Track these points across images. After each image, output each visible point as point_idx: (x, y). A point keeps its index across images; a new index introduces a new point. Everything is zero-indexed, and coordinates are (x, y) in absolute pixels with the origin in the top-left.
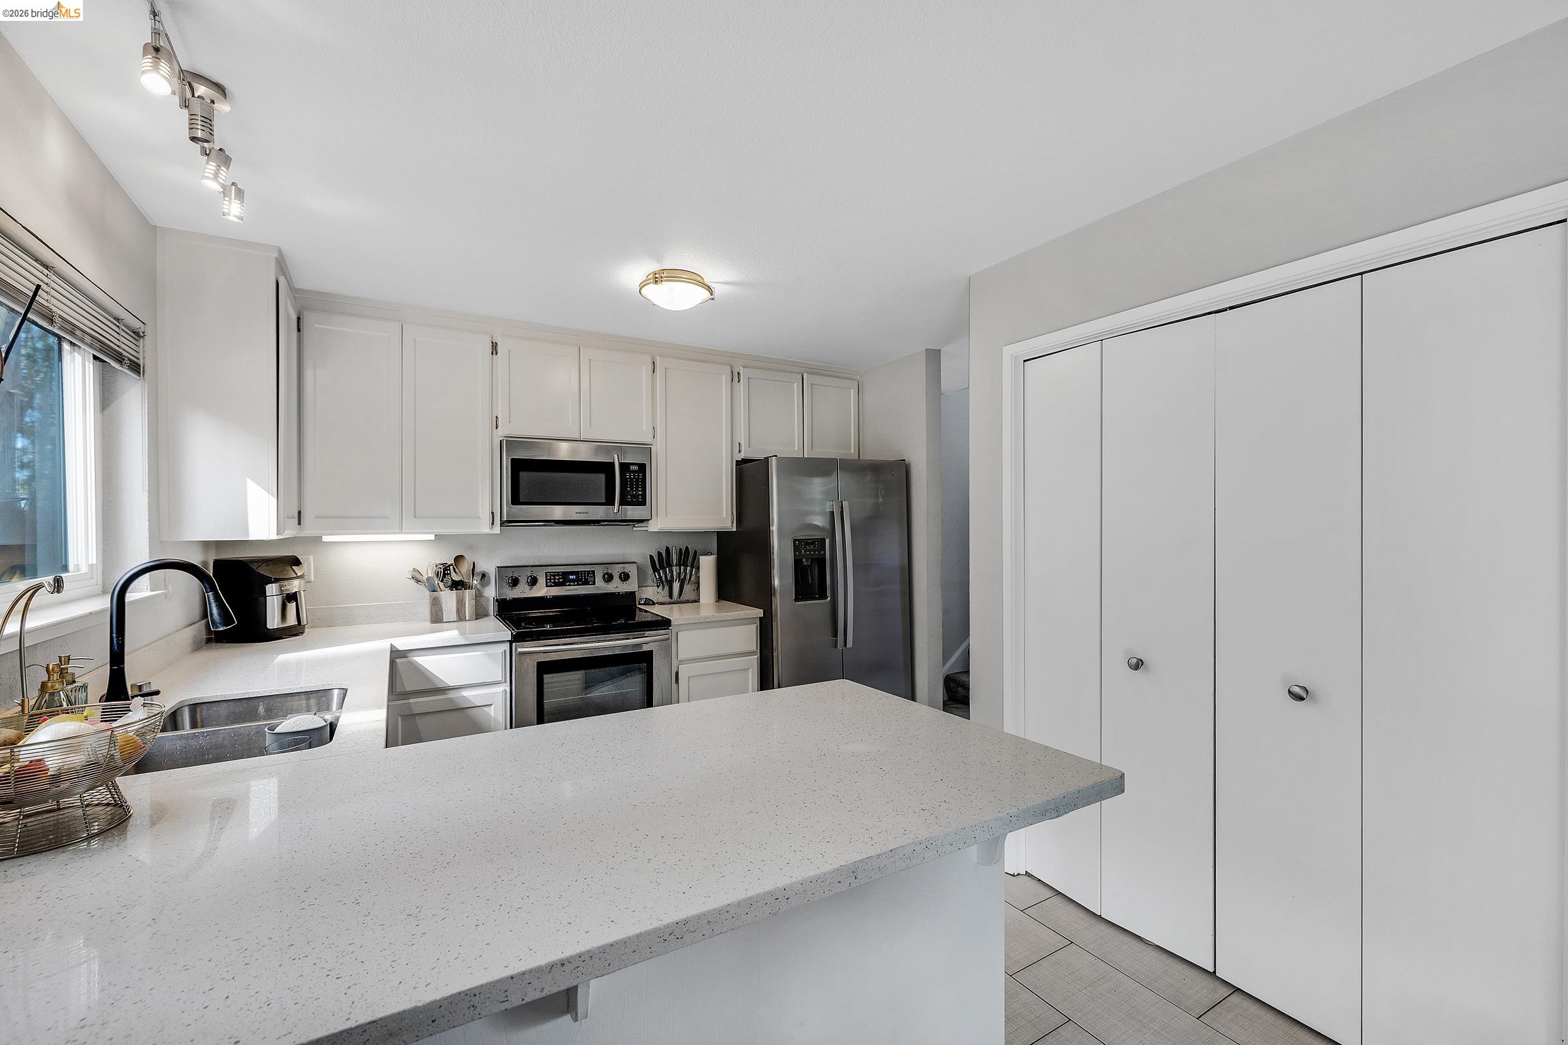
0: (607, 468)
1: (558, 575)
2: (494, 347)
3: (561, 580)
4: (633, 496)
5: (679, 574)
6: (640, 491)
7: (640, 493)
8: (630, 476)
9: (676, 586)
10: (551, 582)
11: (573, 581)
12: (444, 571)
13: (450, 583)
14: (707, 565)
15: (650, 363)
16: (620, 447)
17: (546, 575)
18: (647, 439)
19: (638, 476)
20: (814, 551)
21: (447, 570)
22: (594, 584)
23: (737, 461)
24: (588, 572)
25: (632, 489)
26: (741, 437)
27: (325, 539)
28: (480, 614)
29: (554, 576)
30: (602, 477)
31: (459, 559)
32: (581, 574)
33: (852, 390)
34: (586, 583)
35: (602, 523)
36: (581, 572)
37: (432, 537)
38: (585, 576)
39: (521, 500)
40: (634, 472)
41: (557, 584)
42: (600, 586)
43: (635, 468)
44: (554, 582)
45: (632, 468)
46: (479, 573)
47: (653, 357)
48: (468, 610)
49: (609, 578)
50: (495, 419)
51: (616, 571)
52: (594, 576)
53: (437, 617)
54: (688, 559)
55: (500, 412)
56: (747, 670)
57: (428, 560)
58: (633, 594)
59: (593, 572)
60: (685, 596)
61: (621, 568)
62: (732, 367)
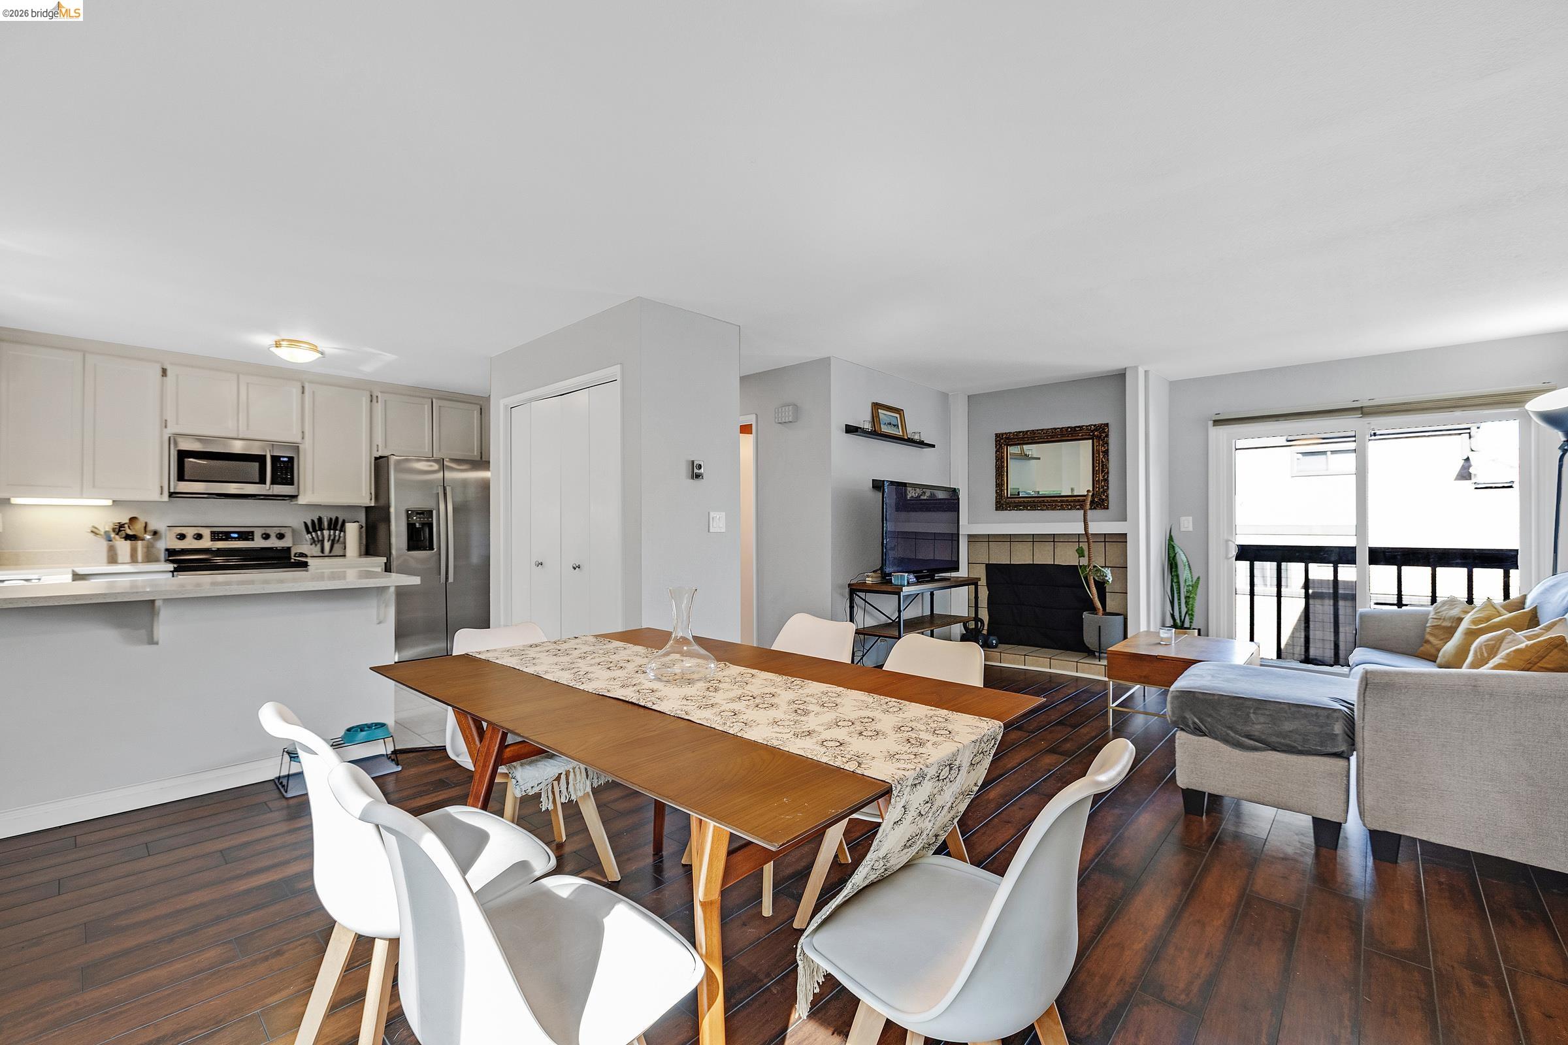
0: (261, 459)
1: (219, 534)
2: (164, 372)
3: (224, 537)
4: (284, 479)
5: (330, 535)
6: (289, 475)
7: (289, 477)
8: (280, 464)
9: (327, 545)
10: (215, 538)
11: (234, 538)
12: (119, 529)
13: (124, 535)
14: (352, 532)
15: (300, 388)
16: (273, 444)
17: (211, 534)
18: (298, 439)
19: (288, 465)
20: (424, 518)
21: (122, 527)
22: (254, 540)
23: (375, 457)
24: (249, 532)
25: (281, 474)
26: (379, 439)
27: (15, 501)
28: (150, 558)
29: (216, 534)
30: (256, 465)
31: (133, 520)
32: (241, 534)
33: (475, 412)
34: (247, 539)
35: (258, 497)
36: (240, 532)
37: (109, 502)
38: (245, 535)
39: (186, 478)
40: (284, 462)
42: (259, 543)
43: (286, 459)
44: (218, 538)
45: (283, 459)
46: (151, 531)
47: (303, 383)
48: (140, 555)
49: (266, 537)
50: (164, 421)
51: (273, 532)
52: (253, 535)
53: (113, 559)
54: (337, 525)
55: (170, 416)
57: (106, 522)
58: (289, 549)
59: (253, 532)
60: (334, 553)
61: (277, 530)
62: (371, 392)
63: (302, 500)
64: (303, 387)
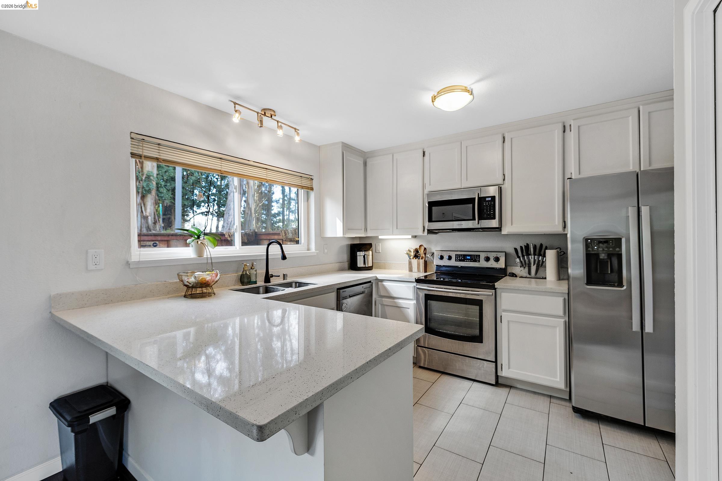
0: (471, 201)
1: (461, 256)
2: (424, 154)
3: (462, 259)
4: (488, 215)
5: (535, 260)
6: (492, 211)
7: (492, 212)
8: (486, 204)
9: (533, 268)
10: (458, 259)
11: (468, 259)
16: (480, 188)
17: (456, 256)
18: (499, 182)
19: (491, 203)
20: (608, 248)
22: (479, 262)
24: (477, 255)
25: (487, 210)
26: (572, 169)
27: (380, 237)
28: (429, 271)
29: (459, 256)
30: (468, 206)
31: (421, 246)
32: (473, 256)
34: (475, 261)
36: (473, 255)
37: (410, 237)
38: (475, 257)
39: (433, 220)
40: (489, 201)
41: (460, 260)
42: (483, 264)
43: (490, 199)
44: (459, 259)
45: (487, 199)
47: (503, 134)
48: (421, 268)
49: (487, 259)
50: (424, 185)
51: (492, 256)
52: (479, 258)
54: (540, 251)
55: (426, 181)
56: (555, 327)
58: (505, 269)
59: (479, 256)
60: (538, 276)
61: (495, 255)
62: (564, 123)
63: (504, 231)
64: (504, 138)
